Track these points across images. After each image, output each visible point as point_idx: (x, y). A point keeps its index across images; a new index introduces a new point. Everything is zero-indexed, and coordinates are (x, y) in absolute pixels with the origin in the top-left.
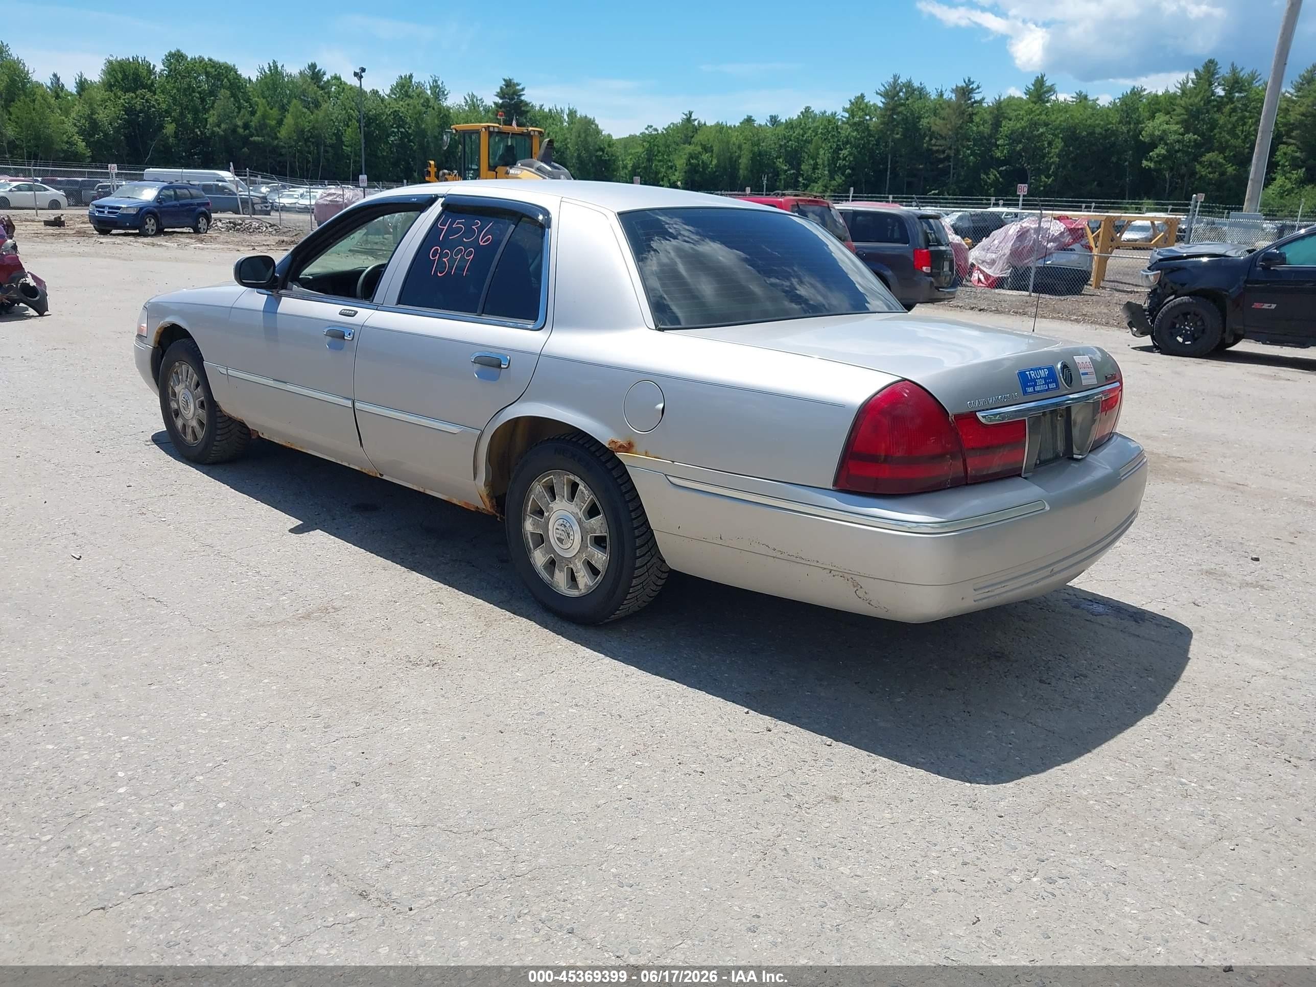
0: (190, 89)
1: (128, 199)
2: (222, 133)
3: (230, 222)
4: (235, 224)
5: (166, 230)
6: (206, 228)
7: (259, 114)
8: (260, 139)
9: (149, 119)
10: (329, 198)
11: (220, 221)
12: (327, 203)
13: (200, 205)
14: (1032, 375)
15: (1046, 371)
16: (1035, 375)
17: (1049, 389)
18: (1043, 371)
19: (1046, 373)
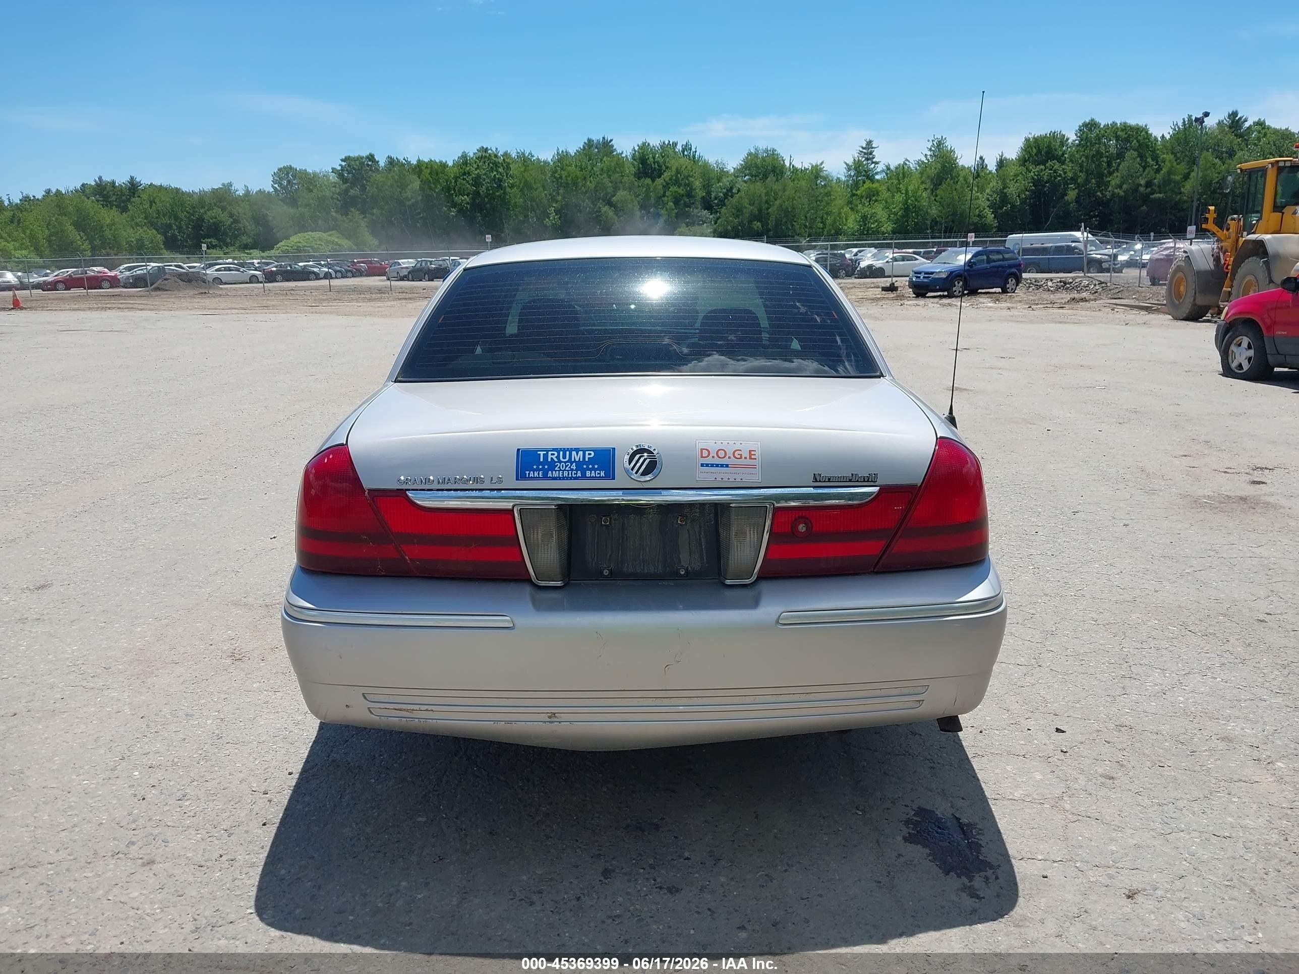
0: (1099, 154)
1: (943, 265)
2: (1123, 194)
3: (1061, 282)
4: (1065, 283)
5: (980, 291)
6: (1014, 288)
7: (1164, 170)
8: (1161, 195)
9: (1055, 187)
10: (1165, 253)
11: (1051, 280)
12: (1162, 257)
13: (1010, 266)
14: (550, 457)
15: (590, 454)
16: (558, 457)
17: (584, 477)
18: (581, 453)
19: (587, 457)
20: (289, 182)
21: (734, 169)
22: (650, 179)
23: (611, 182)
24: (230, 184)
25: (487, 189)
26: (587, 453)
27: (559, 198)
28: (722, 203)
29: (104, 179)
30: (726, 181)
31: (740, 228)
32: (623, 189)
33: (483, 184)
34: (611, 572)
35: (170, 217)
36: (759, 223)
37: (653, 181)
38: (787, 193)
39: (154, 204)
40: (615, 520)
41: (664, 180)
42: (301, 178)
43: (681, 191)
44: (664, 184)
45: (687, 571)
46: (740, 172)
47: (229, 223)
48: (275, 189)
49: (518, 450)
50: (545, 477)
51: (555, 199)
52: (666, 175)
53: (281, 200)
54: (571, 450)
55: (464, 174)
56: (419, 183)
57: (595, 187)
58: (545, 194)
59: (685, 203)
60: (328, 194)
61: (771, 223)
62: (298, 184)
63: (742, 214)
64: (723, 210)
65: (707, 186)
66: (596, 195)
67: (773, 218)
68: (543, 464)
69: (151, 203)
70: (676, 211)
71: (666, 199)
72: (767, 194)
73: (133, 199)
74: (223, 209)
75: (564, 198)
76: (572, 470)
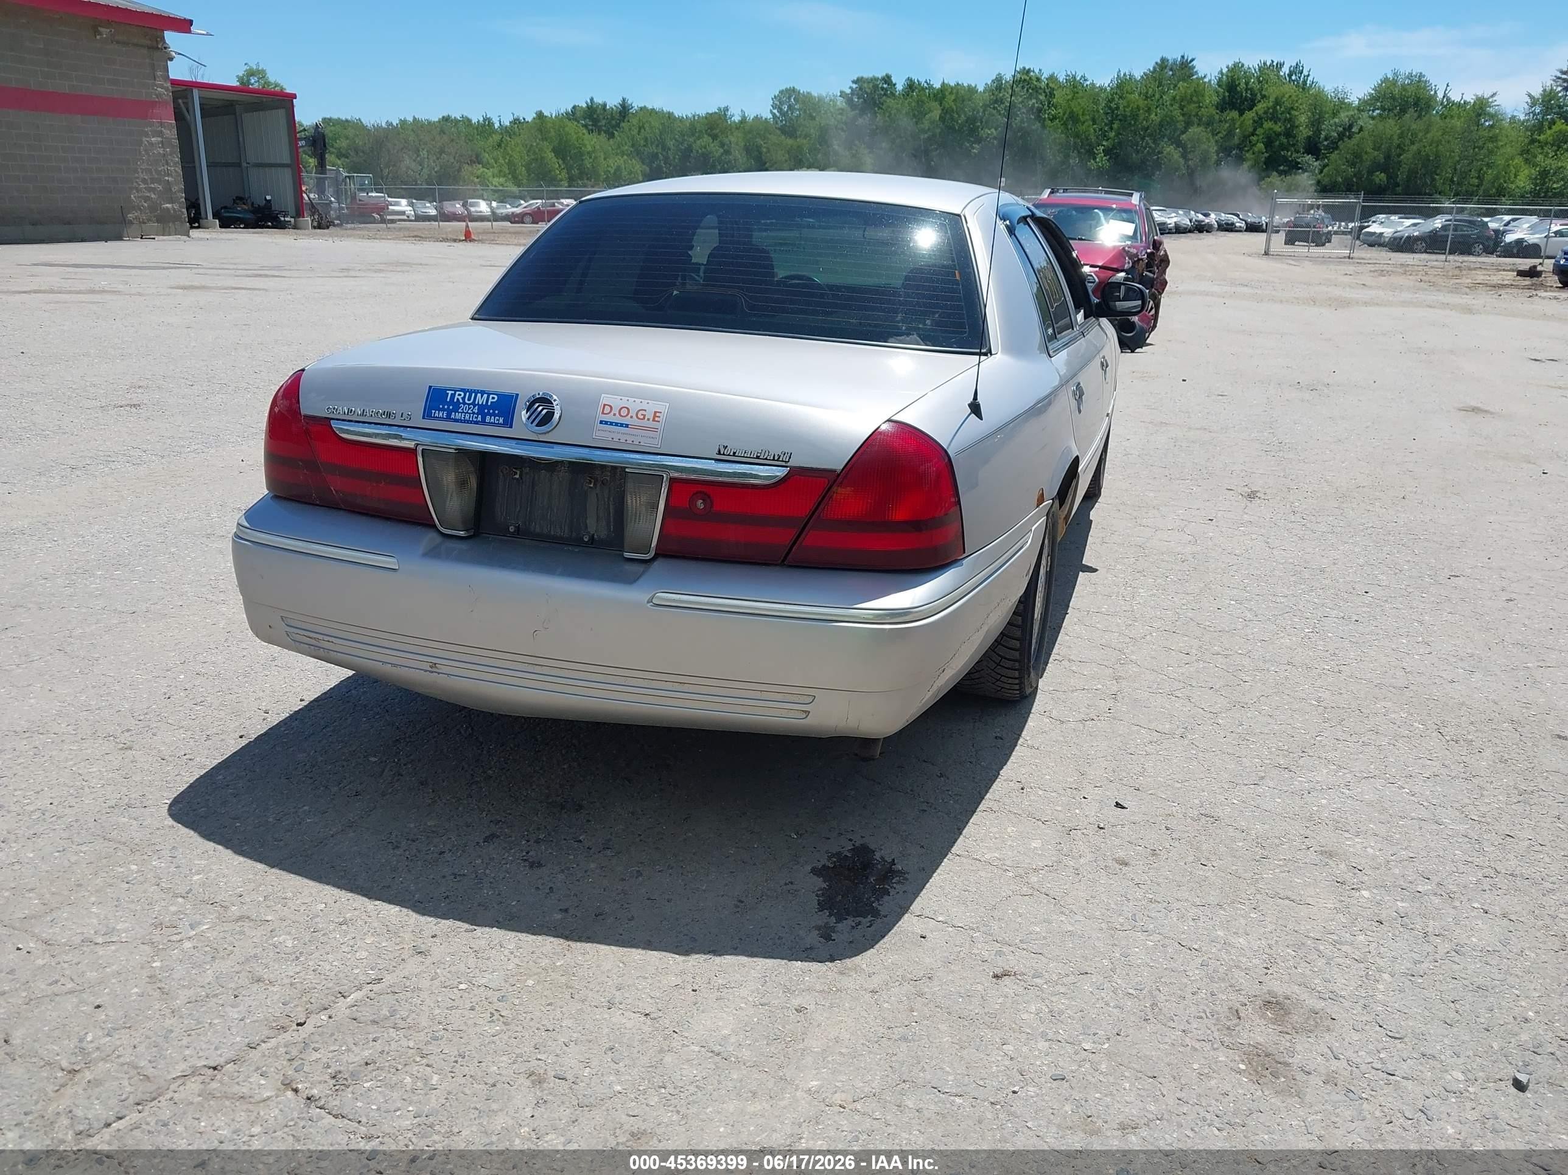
14: (457, 396)
15: (493, 398)
16: (463, 398)
17: (483, 422)
18: (485, 396)
19: (490, 400)
20: (790, 107)
21: (1360, 100)
22: (1237, 112)
23: (1183, 115)
24: (727, 109)
25: (1022, 121)
26: (491, 396)
27: (1112, 134)
28: (1334, 146)
29: (595, 100)
30: (1344, 117)
31: (1355, 180)
32: (1198, 125)
33: (1018, 115)
34: (518, 529)
35: (657, 146)
36: (1383, 174)
37: (1241, 114)
38: (1429, 136)
39: (642, 131)
40: (527, 473)
41: (1257, 113)
42: (804, 102)
43: (1278, 128)
44: (1256, 118)
45: (592, 538)
46: (1366, 105)
47: (717, 155)
48: (774, 115)
49: (430, 387)
50: (448, 418)
51: (1105, 136)
52: (1260, 107)
53: (779, 129)
54: (476, 392)
55: (996, 102)
56: (940, 112)
57: (1160, 122)
58: (1094, 129)
59: (1281, 144)
60: (832, 122)
61: (1401, 176)
62: (799, 110)
63: (1361, 161)
64: (1333, 155)
65: (1316, 123)
66: (1161, 131)
67: (1405, 168)
68: (449, 404)
69: (640, 128)
70: (1266, 155)
71: (1254, 138)
72: (1401, 136)
73: (622, 124)
74: (714, 137)
75: (1118, 134)
76: (474, 413)
